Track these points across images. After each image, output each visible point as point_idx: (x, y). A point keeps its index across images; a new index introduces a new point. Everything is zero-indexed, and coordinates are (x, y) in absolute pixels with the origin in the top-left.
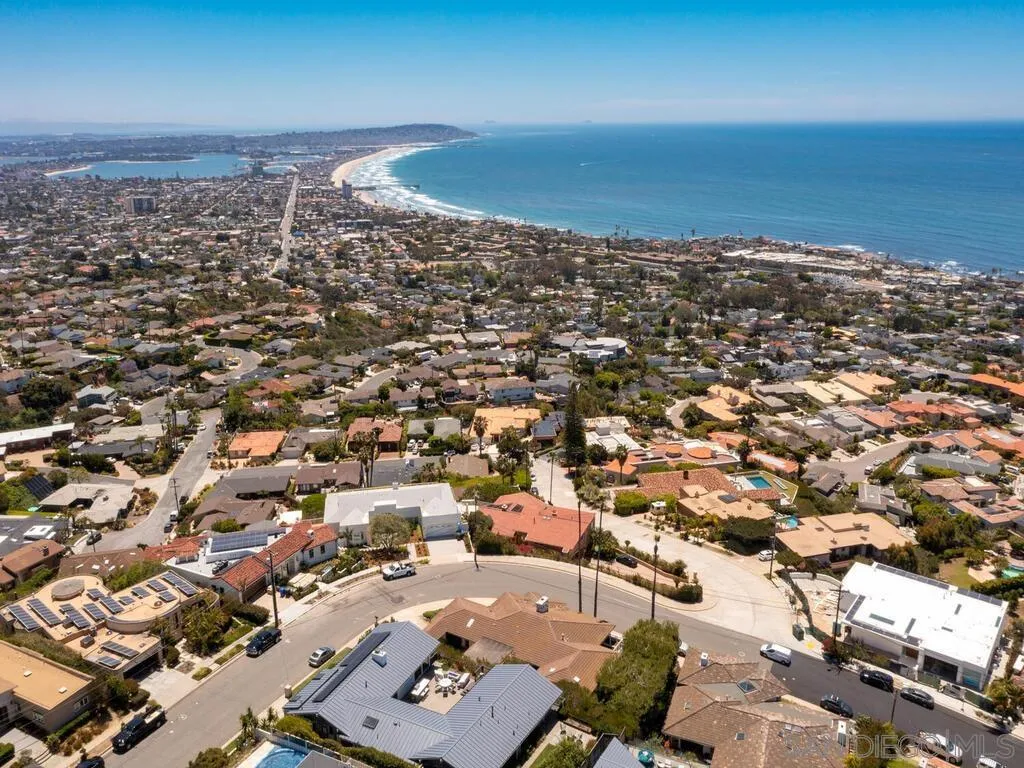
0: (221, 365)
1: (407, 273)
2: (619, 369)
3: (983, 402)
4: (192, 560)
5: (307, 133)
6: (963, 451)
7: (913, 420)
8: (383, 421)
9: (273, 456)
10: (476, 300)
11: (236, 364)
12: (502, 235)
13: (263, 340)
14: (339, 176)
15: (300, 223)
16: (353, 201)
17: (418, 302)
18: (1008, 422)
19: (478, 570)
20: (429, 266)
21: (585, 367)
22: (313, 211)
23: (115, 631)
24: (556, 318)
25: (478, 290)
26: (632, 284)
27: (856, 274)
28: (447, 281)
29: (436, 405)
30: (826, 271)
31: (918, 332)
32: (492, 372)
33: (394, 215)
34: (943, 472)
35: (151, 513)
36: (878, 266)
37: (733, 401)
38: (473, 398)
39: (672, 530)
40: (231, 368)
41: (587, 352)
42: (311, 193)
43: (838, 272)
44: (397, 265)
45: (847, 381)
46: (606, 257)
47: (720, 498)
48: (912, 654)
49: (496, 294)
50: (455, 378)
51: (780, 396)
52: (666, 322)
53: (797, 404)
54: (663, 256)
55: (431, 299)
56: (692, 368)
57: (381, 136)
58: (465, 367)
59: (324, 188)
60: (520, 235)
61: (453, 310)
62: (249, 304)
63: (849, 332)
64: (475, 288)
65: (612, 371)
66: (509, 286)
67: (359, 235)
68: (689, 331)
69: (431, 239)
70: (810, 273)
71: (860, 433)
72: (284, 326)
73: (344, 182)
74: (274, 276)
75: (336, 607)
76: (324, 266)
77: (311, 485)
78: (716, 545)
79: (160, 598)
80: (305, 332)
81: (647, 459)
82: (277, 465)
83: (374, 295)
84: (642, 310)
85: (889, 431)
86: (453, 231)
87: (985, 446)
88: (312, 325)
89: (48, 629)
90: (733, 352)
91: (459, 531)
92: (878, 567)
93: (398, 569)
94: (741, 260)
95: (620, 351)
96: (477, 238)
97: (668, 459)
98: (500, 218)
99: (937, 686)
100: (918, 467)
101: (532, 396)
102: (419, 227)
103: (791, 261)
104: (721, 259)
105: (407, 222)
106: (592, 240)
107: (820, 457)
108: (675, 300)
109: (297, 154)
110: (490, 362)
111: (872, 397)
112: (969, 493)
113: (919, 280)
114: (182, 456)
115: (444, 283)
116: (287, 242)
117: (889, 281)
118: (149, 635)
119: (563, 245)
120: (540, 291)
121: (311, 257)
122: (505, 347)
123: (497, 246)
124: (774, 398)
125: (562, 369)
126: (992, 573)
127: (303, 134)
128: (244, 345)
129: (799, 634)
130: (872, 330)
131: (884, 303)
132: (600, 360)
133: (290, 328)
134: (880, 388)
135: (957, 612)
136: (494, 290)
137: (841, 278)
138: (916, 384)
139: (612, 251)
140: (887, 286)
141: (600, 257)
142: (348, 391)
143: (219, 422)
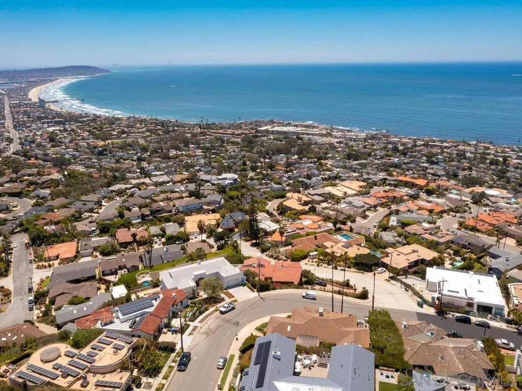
0: (7, 208)
1: (95, 148)
2: (237, 189)
3: (407, 189)
4: (111, 322)
5: (6, 71)
6: (412, 212)
7: (384, 200)
8: (135, 229)
9: (76, 257)
10: (140, 160)
11: (17, 207)
12: (141, 124)
13: (29, 191)
14: (34, 95)
15: (18, 123)
16: (47, 109)
17: (108, 162)
18: (419, 197)
19: (264, 301)
20: (107, 143)
21: (222, 190)
22: (24, 116)
23: (98, 373)
24: (189, 166)
25: (139, 154)
26: (220, 146)
27: (321, 135)
28: (120, 150)
29: (151, 217)
30: (308, 134)
31: (358, 160)
32: (175, 196)
33: (74, 116)
34: (411, 222)
35: (12, 301)
36: (329, 131)
37: (300, 200)
38: (170, 211)
39: (326, 265)
40: (14, 209)
41: (220, 182)
42: (19, 106)
43: (313, 135)
44: (88, 144)
45: (346, 185)
46: (201, 133)
47: (343, 246)
48: (470, 305)
49: (149, 156)
50: (156, 201)
51: (320, 195)
52: (245, 164)
53: (328, 198)
54: (229, 131)
55: (114, 161)
56: (269, 186)
57: (53, 73)
58: (159, 196)
59: (26, 102)
60: (151, 124)
61: (131, 166)
62: (7, 171)
63: (329, 162)
64: (137, 153)
65: (234, 190)
66: (155, 151)
67: (58, 128)
68: (257, 168)
69: (102, 128)
70: (301, 136)
71: (365, 208)
72: (40, 182)
73: (39, 98)
74: (14, 154)
75: (207, 334)
76: (44, 146)
77: (111, 270)
78: (352, 269)
79: (114, 348)
80: (53, 184)
81: (290, 232)
82: (79, 262)
83: (81, 160)
84: (229, 159)
85: (375, 206)
86: (113, 123)
87: (420, 208)
88: (56, 180)
89: (52, 381)
90: (286, 176)
91: (242, 281)
92: (437, 268)
93: (228, 307)
94: (267, 131)
95: (235, 180)
96: (128, 127)
97: (298, 231)
98: (137, 116)
99: (486, 318)
100: (398, 221)
101: (202, 207)
102: (92, 122)
103: (291, 130)
104: (257, 131)
105: (84, 119)
106: (190, 125)
107: (351, 222)
108: (243, 153)
109: (2, 83)
110: (172, 192)
111: (359, 191)
112: (425, 230)
113: (349, 136)
114: (12, 264)
115: (119, 152)
116: (14, 134)
117: (336, 137)
118: (121, 372)
119: (176, 128)
120: (173, 153)
121: (33, 142)
122: (174, 183)
123: (141, 130)
124: (317, 196)
125: (212, 192)
126: (450, 264)
127: (4, 72)
128: (18, 195)
129: (420, 305)
130: (339, 161)
131: (338, 148)
132: (227, 185)
133: (44, 183)
134: (361, 187)
135: (479, 283)
136: (148, 154)
137: (316, 137)
138: (375, 184)
139: (202, 130)
140: (336, 140)
141: (197, 133)
142: (96, 215)
143: (26, 241)
